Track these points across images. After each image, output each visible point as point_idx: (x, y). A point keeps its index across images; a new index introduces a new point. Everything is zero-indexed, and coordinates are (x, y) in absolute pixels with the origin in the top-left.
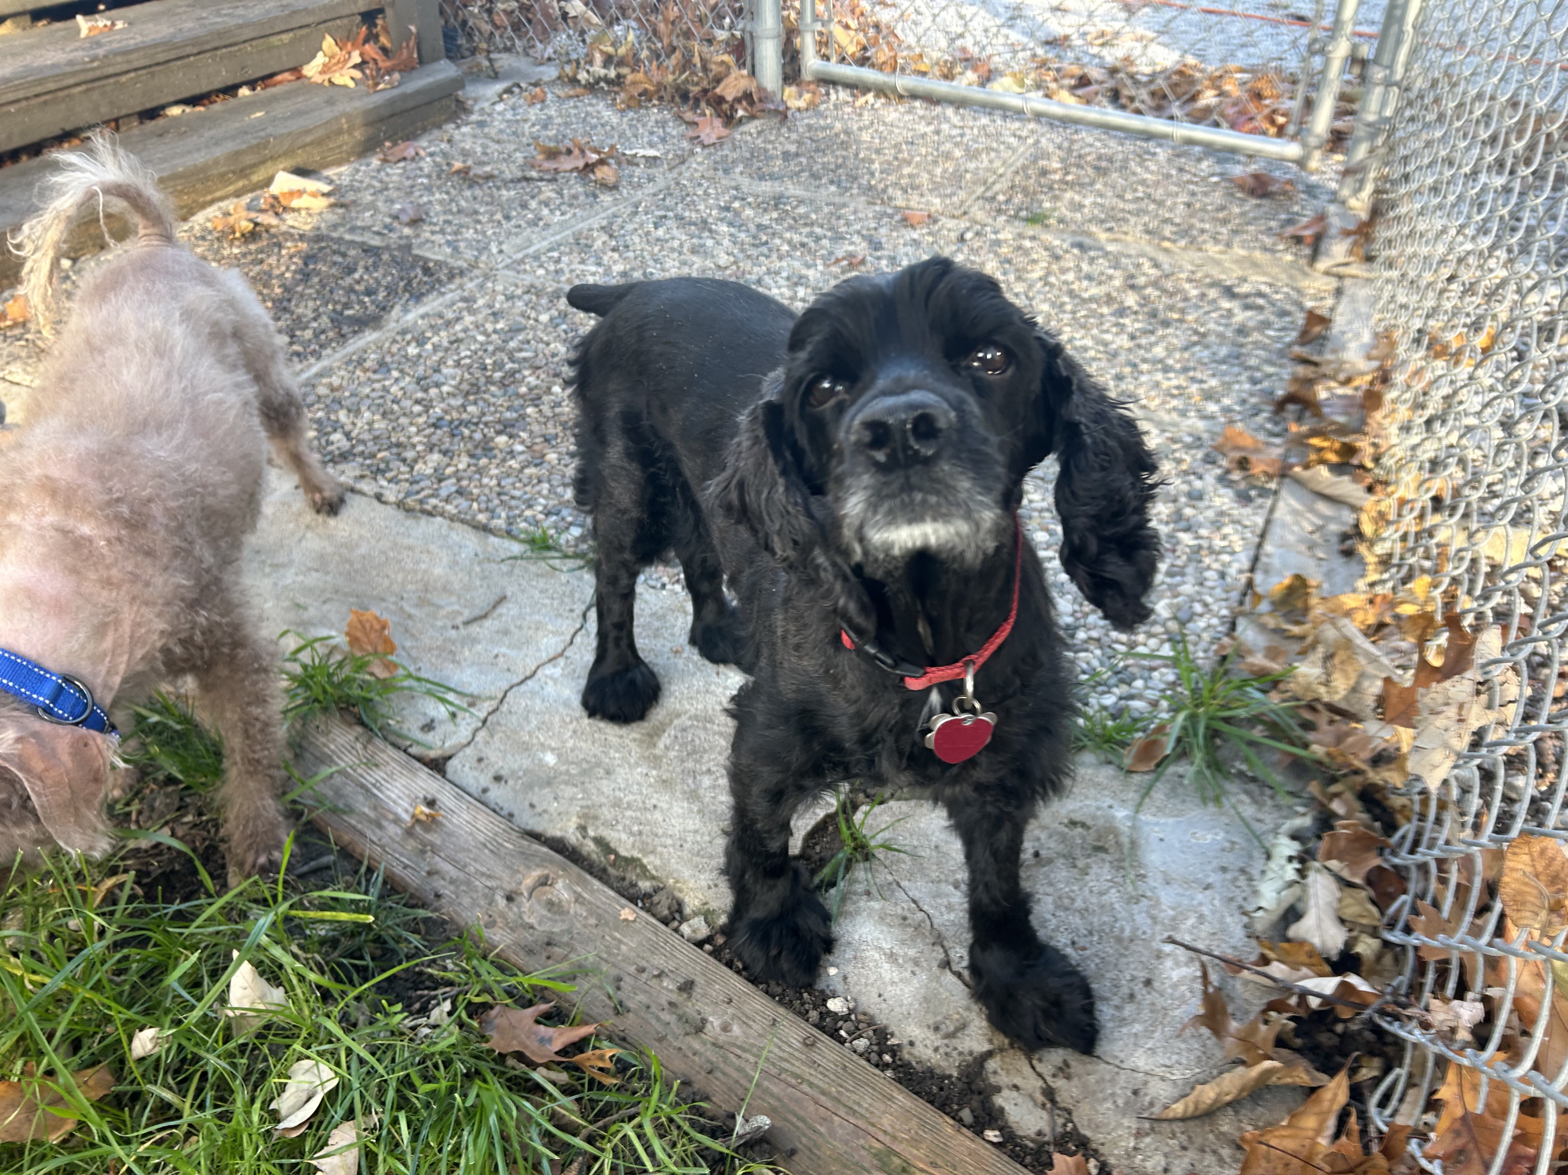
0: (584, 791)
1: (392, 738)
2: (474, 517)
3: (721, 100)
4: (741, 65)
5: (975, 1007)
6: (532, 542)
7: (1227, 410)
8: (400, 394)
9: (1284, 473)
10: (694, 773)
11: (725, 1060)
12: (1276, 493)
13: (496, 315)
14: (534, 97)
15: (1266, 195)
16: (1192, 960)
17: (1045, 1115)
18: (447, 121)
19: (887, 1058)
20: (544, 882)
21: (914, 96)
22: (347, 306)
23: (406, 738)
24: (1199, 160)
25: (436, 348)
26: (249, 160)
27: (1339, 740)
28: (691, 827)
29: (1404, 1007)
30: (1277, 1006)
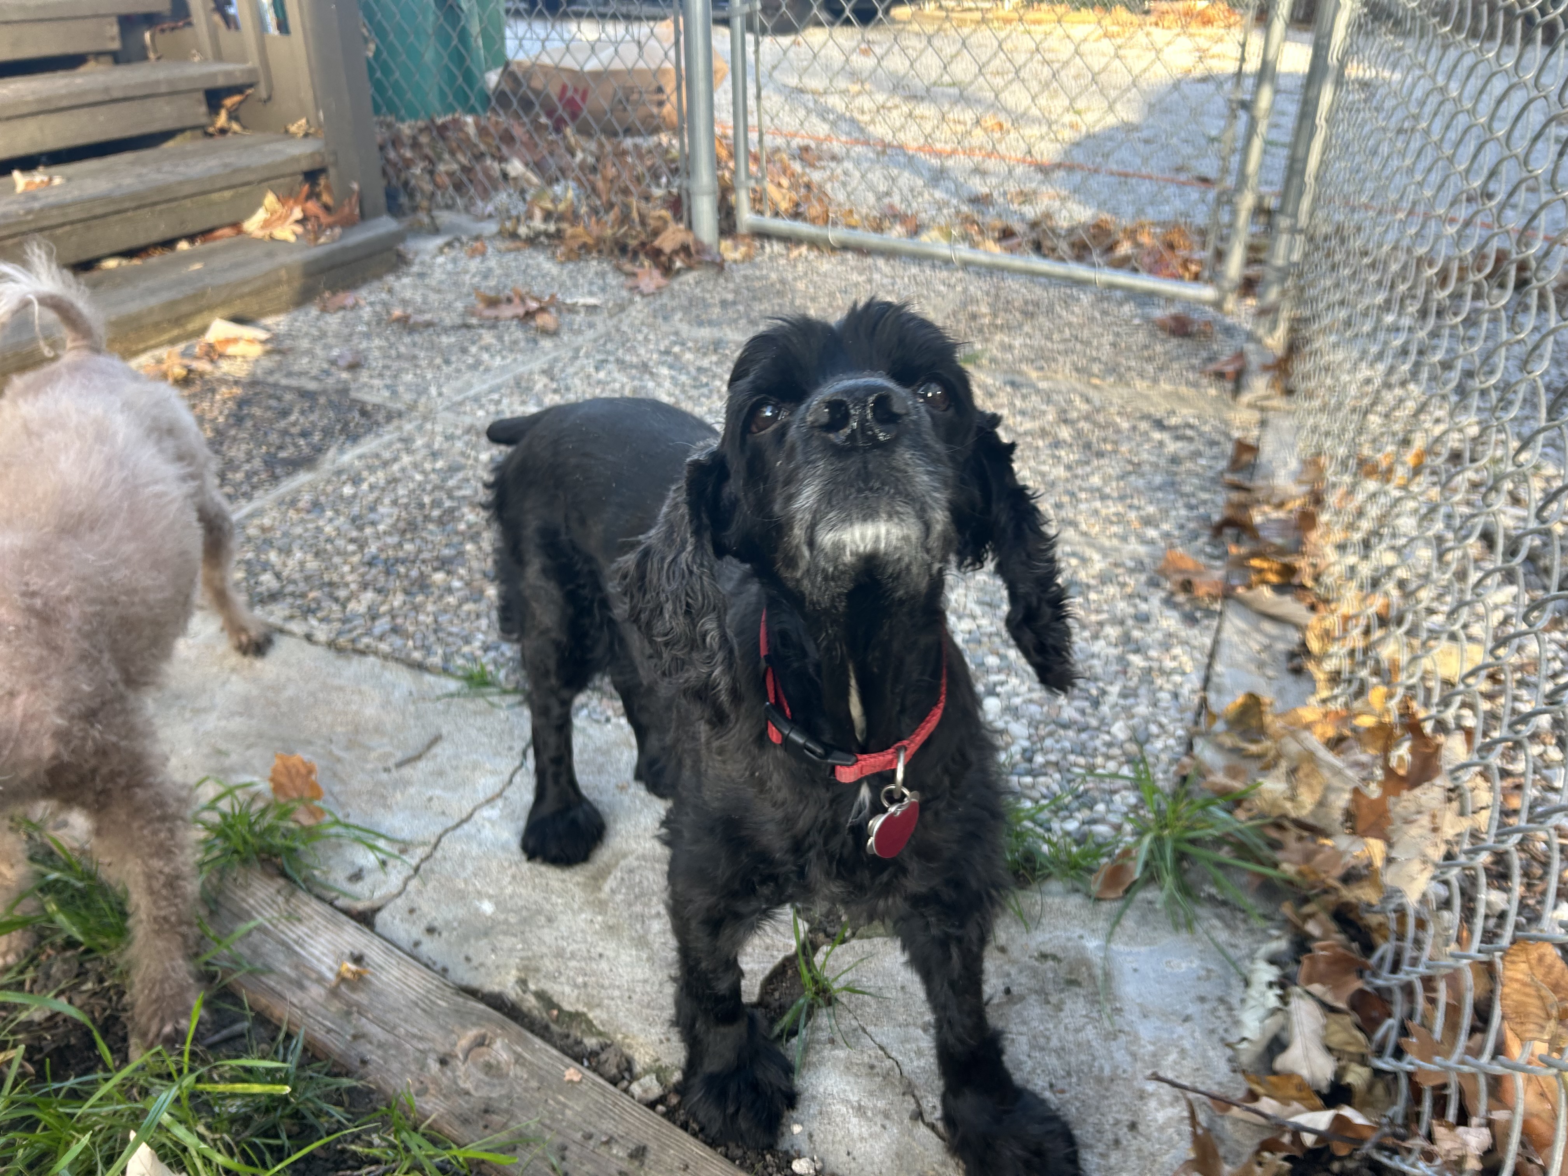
0: (525, 941)
1: (317, 890)
2: (409, 655)
3: (659, 252)
4: (678, 219)
5: (952, 1162)
6: (469, 678)
7: (1167, 535)
8: (334, 533)
9: (1227, 594)
10: (642, 918)
12: (1221, 614)
13: (435, 455)
14: (474, 250)
15: (1186, 335)
16: (1177, 1099)
18: (387, 273)
20: (481, 1042)
21: (846, 248)
22: (281, 448)
23: (331, 889)
25: (372, 487)
26: (185, 308)
27: (1308, 857)
28: (640, 976)
29: (1403, 1138)
30: (1270, 1145)
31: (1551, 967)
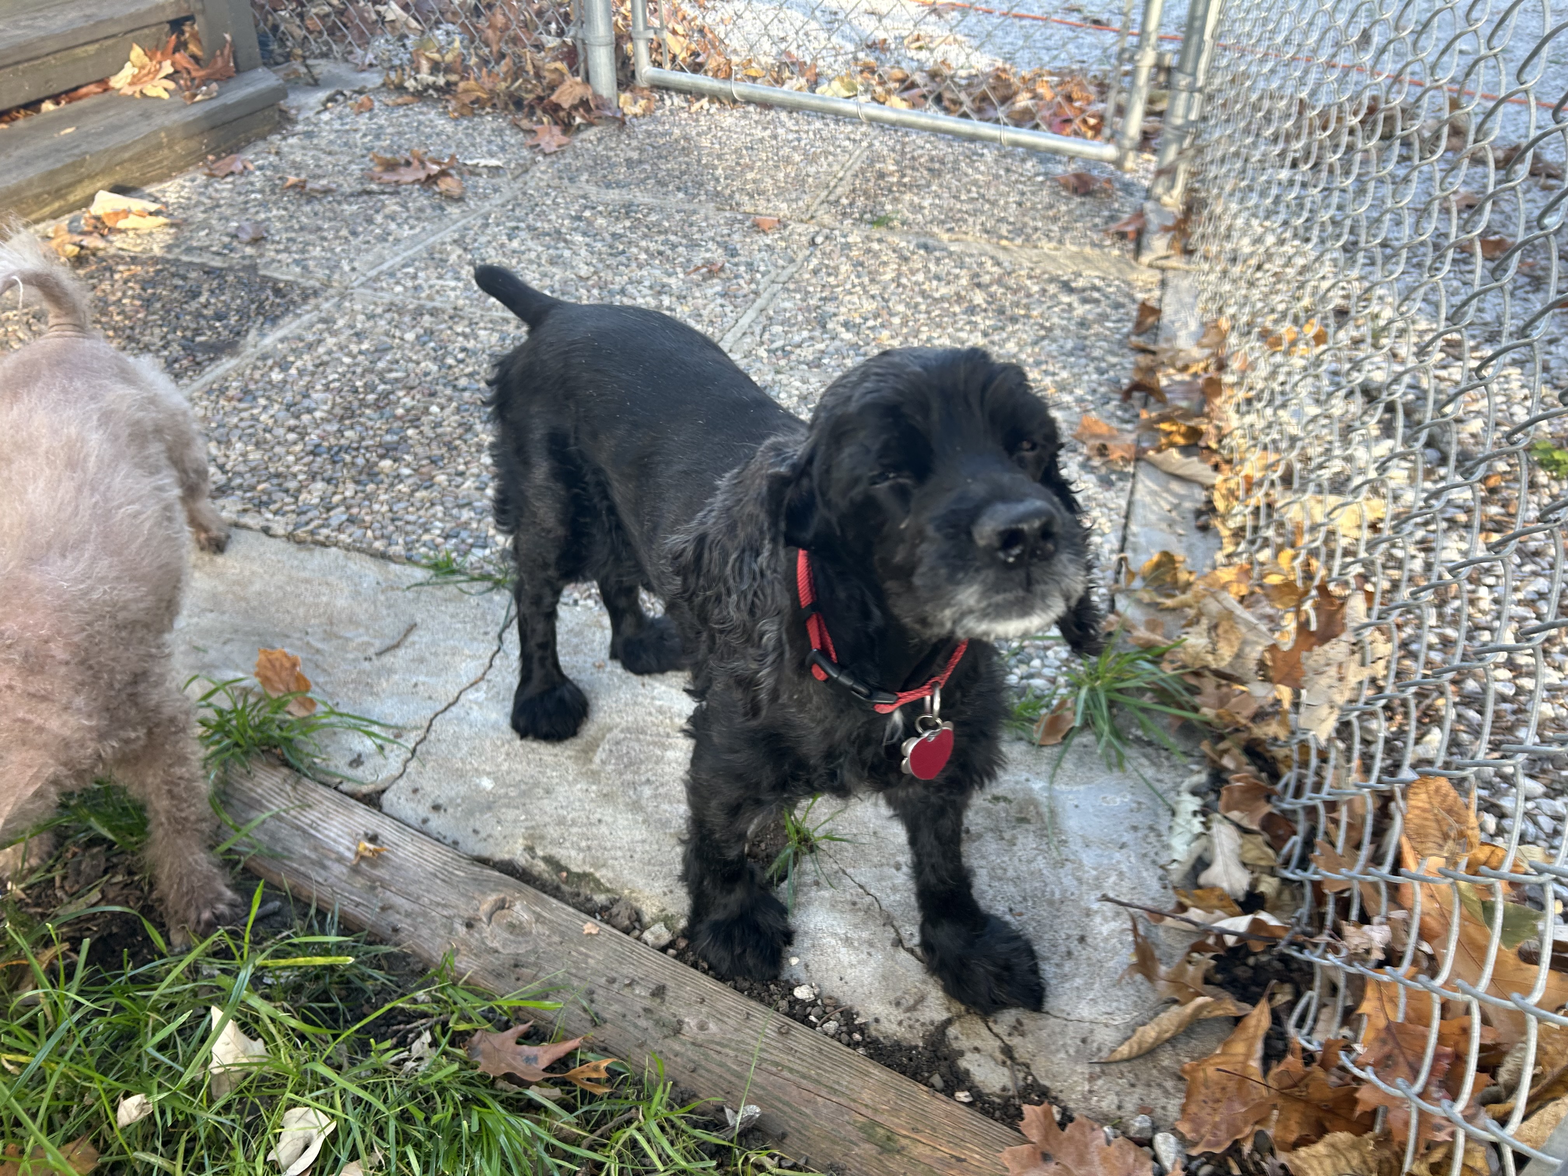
0: (527, 812)
1: (321, 777)
2: (370, 545)
3: (557, 107)
4: (576, 73)
5: (931, 981)
6: (435, 566)
7: (1080, 401)
8: (271, 422)
9: (1139, 457)
10: (633, 785)
11: (706, 1057)
12: (1134, 476)
13: (359, 336)
14: (361, 105)
15: (1087, 193)
16: (1118, 914)
17: (1006, 1071)
18: (271, 132)
19: (857, 1037)
20: (501, 905)
21: (749, 101)
22: (197, 332)
23: (335, 775)
24: (1023, 160)
25: (301, 372)
26: (65, 179)
27: (1222, 701)
28: (638, 837)
29: (1311, 936)
30: (1199, 947)
31: (1446, 796)
